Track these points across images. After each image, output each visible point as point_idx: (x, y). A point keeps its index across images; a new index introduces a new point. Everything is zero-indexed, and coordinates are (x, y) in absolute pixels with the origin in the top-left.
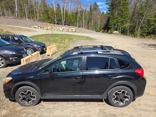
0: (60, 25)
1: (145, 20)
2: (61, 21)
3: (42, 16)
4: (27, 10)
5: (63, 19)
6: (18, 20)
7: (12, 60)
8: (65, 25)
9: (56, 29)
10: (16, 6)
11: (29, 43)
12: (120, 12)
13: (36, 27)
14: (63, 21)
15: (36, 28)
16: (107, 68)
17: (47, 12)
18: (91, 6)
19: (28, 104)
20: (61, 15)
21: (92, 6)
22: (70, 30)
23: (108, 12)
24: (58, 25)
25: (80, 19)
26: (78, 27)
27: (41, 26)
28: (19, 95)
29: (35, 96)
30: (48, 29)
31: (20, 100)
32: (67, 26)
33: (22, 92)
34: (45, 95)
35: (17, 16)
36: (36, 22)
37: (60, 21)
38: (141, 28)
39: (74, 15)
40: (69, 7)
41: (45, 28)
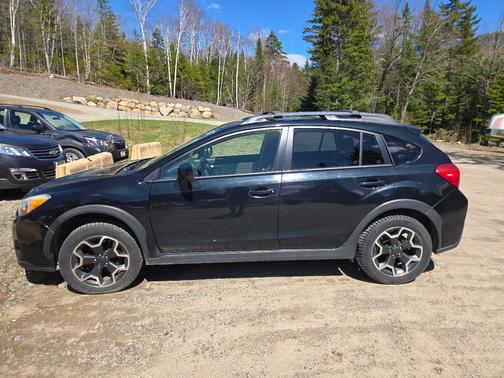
0: (161, 98)
1: (420, 89)
2: (164, 83)
3: (100, 67)
4: (50, 47)
5: (173, 77)
6: (18, 78)
7: (19, 176)
8: (177, 97)
9: (148, 108)
10: (13, 32)
11: (71, 133)
12: (347, 62)
13: (82, 99)
14: (172, 87)
15: (79, 103)
16: (355, 162)
17: (117, 55)
18: (259, 43)
19: (100, 286)
20: (166, 66)
21: (263, 45)
22: (195, 112)
23: (310, 62)
24: (156, 98)
25: (227, 80)
26: (220, 104)
27: (98, 98)
28: (74, 252)
29: (127, 256)
30: (120, 108)
31: (73, 270)
32: (183, 100)
33: (84, 242)
34: (161, 251)
35: (15, 66)
36: (80, 85)
37: (162, 83)
38: (409, 110)
39: (207, 67)
40: (192, 42)
41: (112, 104)
